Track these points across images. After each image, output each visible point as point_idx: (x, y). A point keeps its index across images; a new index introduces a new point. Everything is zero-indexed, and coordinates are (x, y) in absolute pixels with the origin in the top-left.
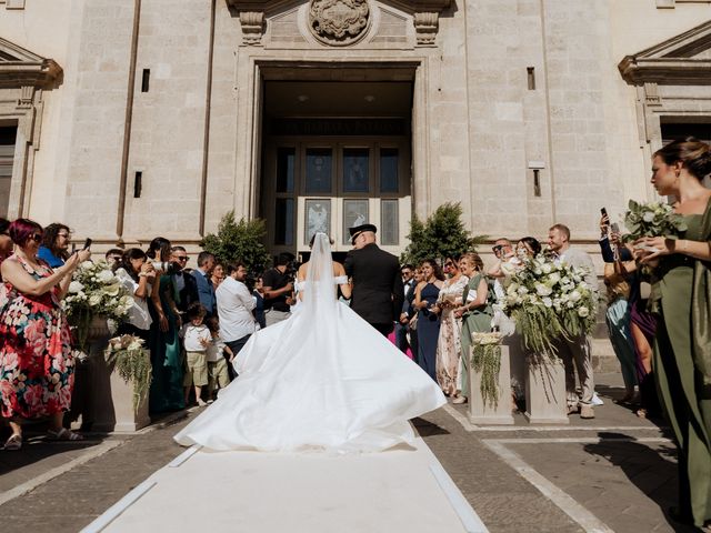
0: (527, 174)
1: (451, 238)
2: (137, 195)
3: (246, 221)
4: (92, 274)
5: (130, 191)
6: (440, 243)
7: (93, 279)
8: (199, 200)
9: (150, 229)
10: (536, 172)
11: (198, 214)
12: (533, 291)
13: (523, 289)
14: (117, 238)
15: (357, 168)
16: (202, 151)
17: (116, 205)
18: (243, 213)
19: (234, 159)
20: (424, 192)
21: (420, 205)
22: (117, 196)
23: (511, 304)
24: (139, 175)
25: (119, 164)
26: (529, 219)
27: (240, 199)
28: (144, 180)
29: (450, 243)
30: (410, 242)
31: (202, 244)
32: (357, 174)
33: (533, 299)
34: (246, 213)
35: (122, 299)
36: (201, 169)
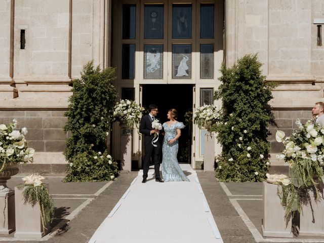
0: (312, 28)
1: (252, 82)
2: (22, 47)
3: (101, 68)
4: (6, 134)
5: (17, 44)
6: (243, 85)
7: (7, 138)
8: (68, 51)
9: (33, 73)
10: (319, 26)
11: (67, 62)
12: (304, 149)
13: (297, 148)
14: (10, 80)
15: (183, 19)
16: (68, 14)
17: (8, 55)
18: (100, 61)
19: (91, 19)
20: (233, 43)
21: (230, 53)
22: (8, 48)
23: (289, 156)
24: (23, 32)
25: (9, 24)
26: (312, 64)
27: (97, 50)
28: (26, 35)
29: (251, 85)
30: (222, 83)
31: (71, 84)
32: (183, 24)
33: (304, 156)
34: (102, 61)
35: (27, 151)
36: (68, 28)
